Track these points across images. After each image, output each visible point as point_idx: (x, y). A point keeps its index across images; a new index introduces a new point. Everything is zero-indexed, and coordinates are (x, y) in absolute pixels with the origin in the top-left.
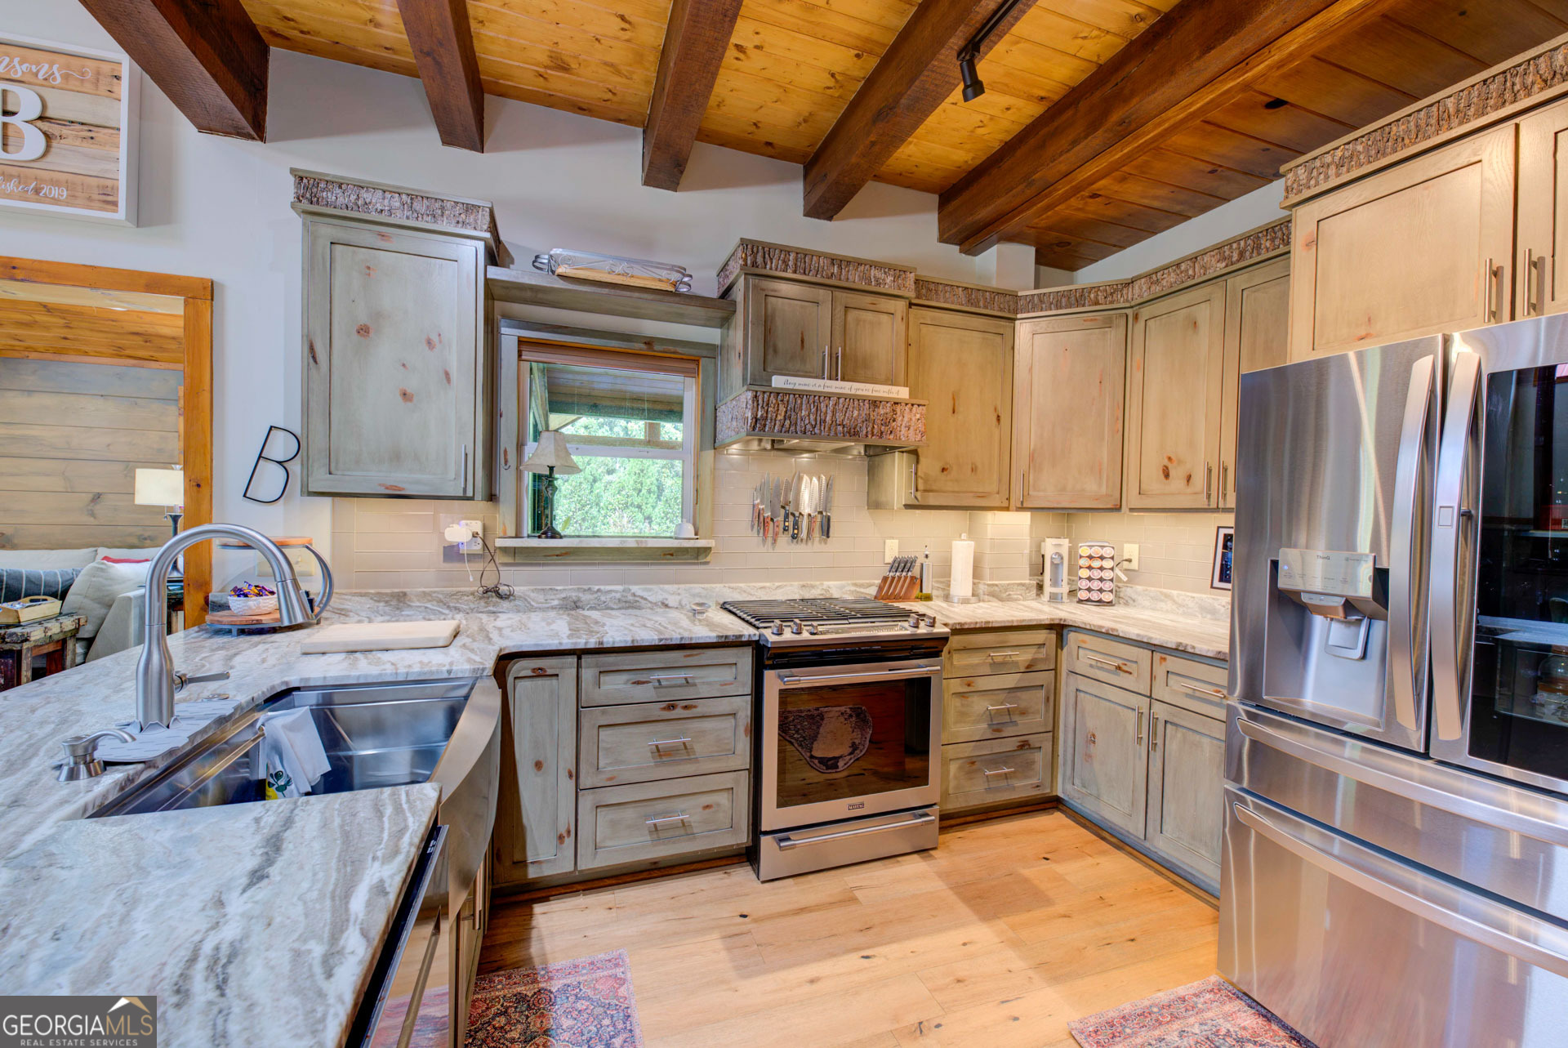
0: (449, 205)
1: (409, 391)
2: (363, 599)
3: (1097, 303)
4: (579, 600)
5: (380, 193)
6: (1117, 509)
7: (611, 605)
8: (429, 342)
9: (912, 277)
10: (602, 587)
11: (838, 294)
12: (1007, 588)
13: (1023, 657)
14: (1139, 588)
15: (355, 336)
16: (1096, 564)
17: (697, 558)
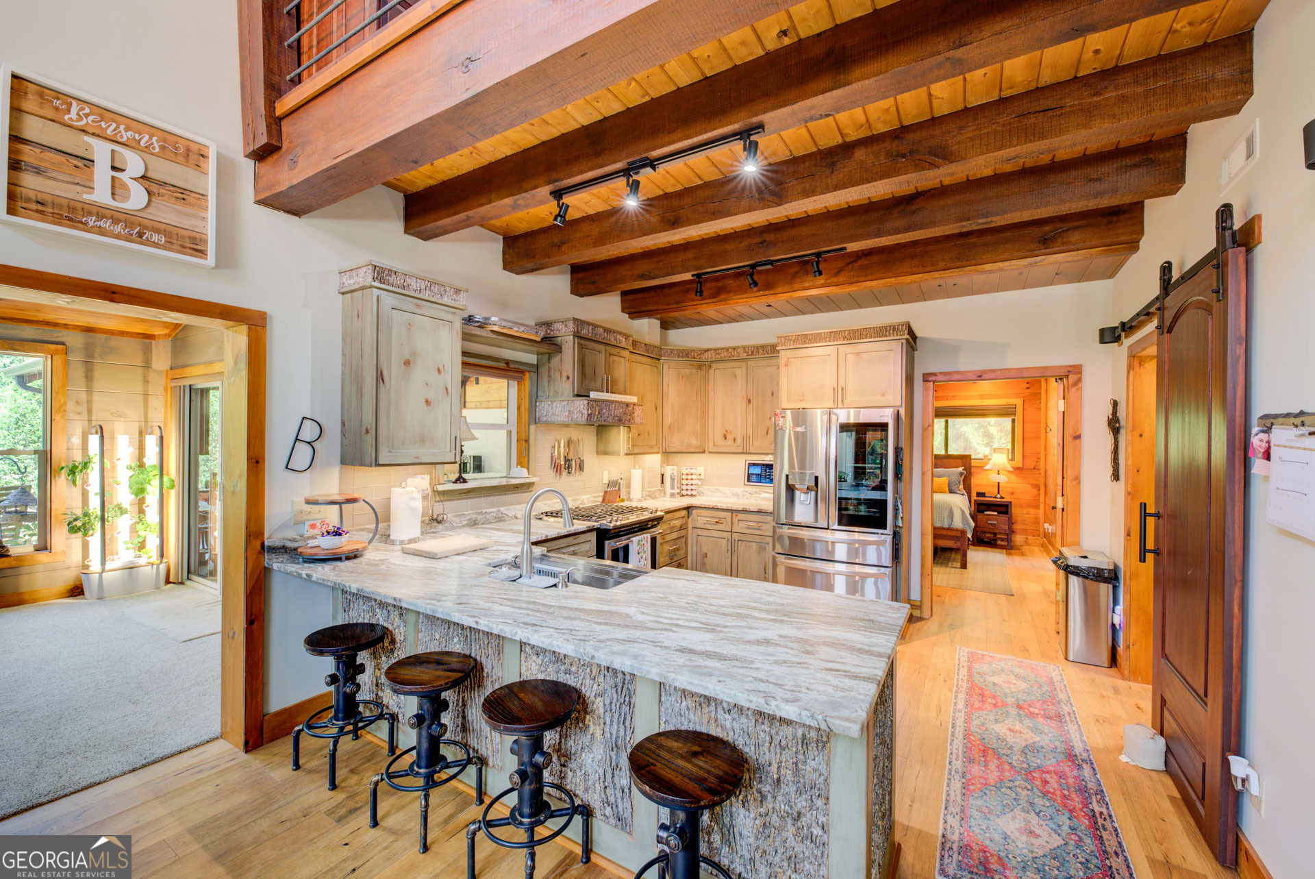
0: (448, 289)
1: (430, 399)
2: (362, 533)
3: (694, 358)
4: (476, 520)
5: (414, 279)
6: (704, 452)
7: (492, 521)
8: (439, 370)
9: (631, 338)
10: (487, 510)
11: (608, 348)
12: (654, 492)
13: (678, 523)
14: (705, 487)
15: (403, 367)
16: (689, 477)
17: (528, 488)
